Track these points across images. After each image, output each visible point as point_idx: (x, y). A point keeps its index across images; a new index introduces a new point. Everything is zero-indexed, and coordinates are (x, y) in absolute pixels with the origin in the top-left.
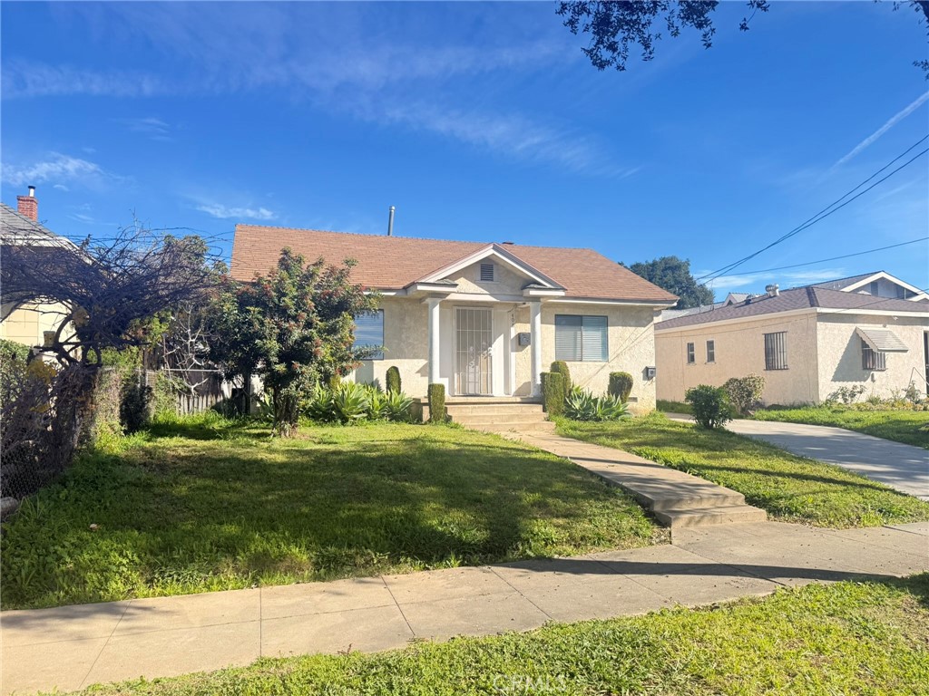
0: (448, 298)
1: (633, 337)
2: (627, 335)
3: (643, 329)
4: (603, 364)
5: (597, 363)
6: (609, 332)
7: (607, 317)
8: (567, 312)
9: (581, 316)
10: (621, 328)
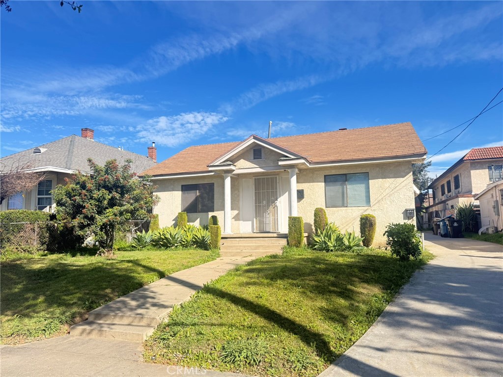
0: (234, 173)
1: (393, 186)
2: (387, 185)
3: (402, 179)
4: (367, 208)
5: (360, 208)
6: (370, 184)
7: (368, 173)
8: (333, 172)
9: (345, 175)
10: (381, 180)
